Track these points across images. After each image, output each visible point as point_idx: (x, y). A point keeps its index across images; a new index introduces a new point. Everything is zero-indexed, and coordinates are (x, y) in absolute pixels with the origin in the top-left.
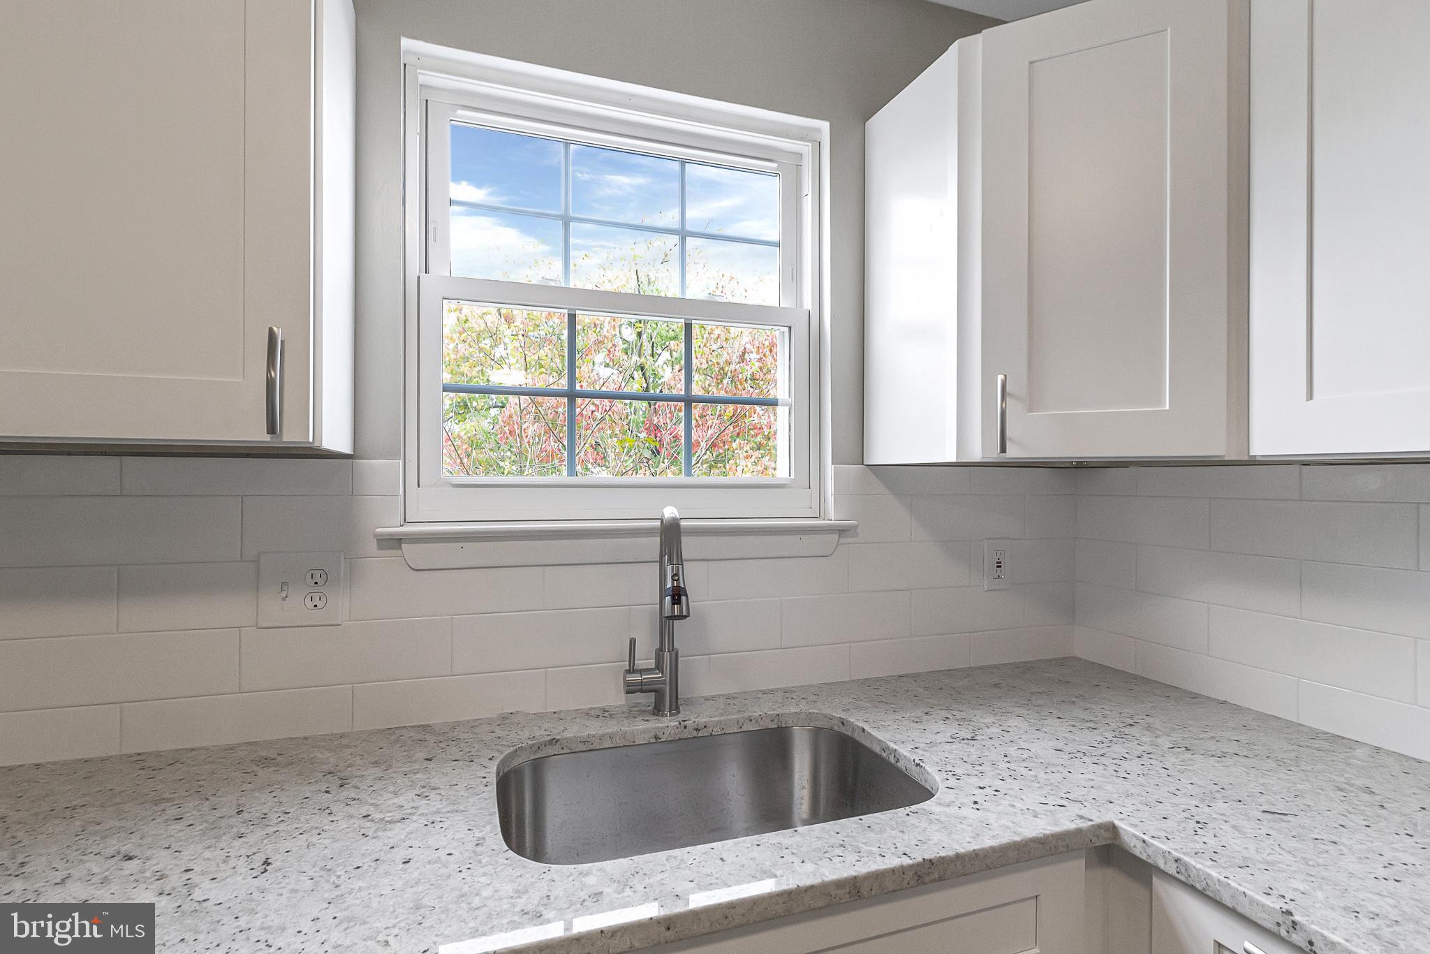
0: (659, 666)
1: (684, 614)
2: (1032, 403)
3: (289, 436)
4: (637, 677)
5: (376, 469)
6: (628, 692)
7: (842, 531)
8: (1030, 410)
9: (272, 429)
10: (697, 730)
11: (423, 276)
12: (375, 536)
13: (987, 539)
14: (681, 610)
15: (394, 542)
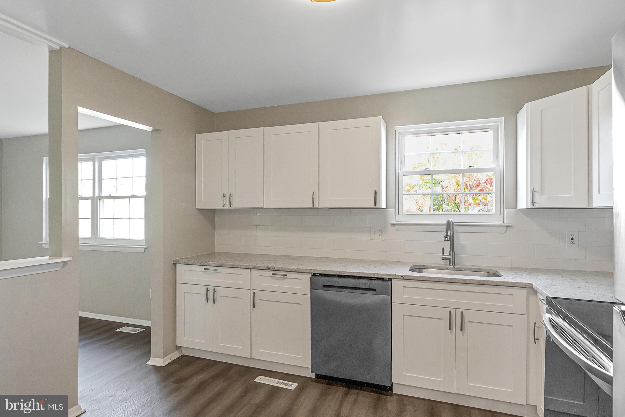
0: (450, 255)
1: (448, 240)
2: (542, 194)
3: (377, 206)
4: (444, 256)
5: (391, 211)
6: (442, 259)
7: (507, 227)
8: (541, 196)
9: (375, 206)
10: (458, 269)
11: (399, 172)
12: (390, 224)
13: (567, 231)
14: (447, 239)
15: (393, 225)
